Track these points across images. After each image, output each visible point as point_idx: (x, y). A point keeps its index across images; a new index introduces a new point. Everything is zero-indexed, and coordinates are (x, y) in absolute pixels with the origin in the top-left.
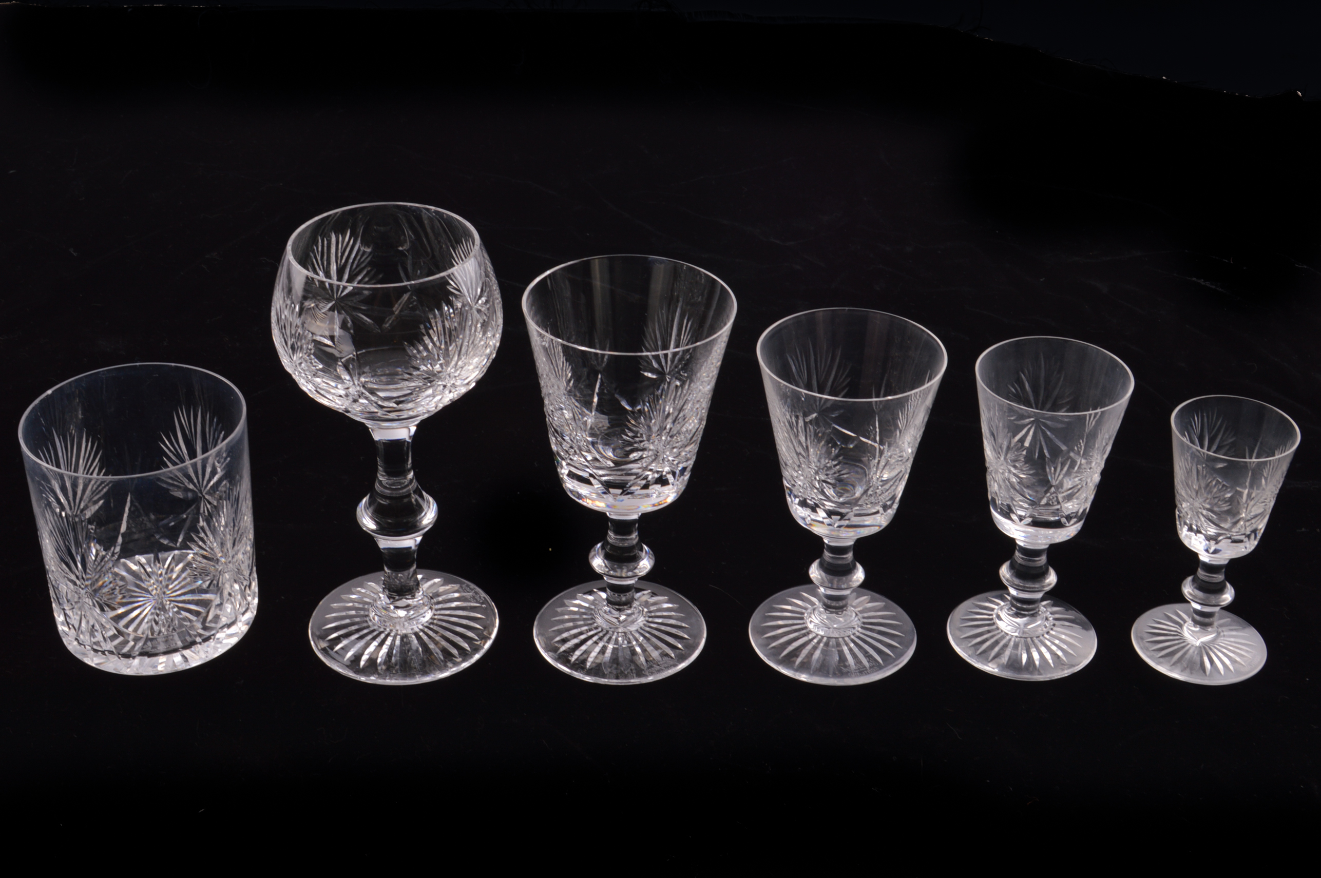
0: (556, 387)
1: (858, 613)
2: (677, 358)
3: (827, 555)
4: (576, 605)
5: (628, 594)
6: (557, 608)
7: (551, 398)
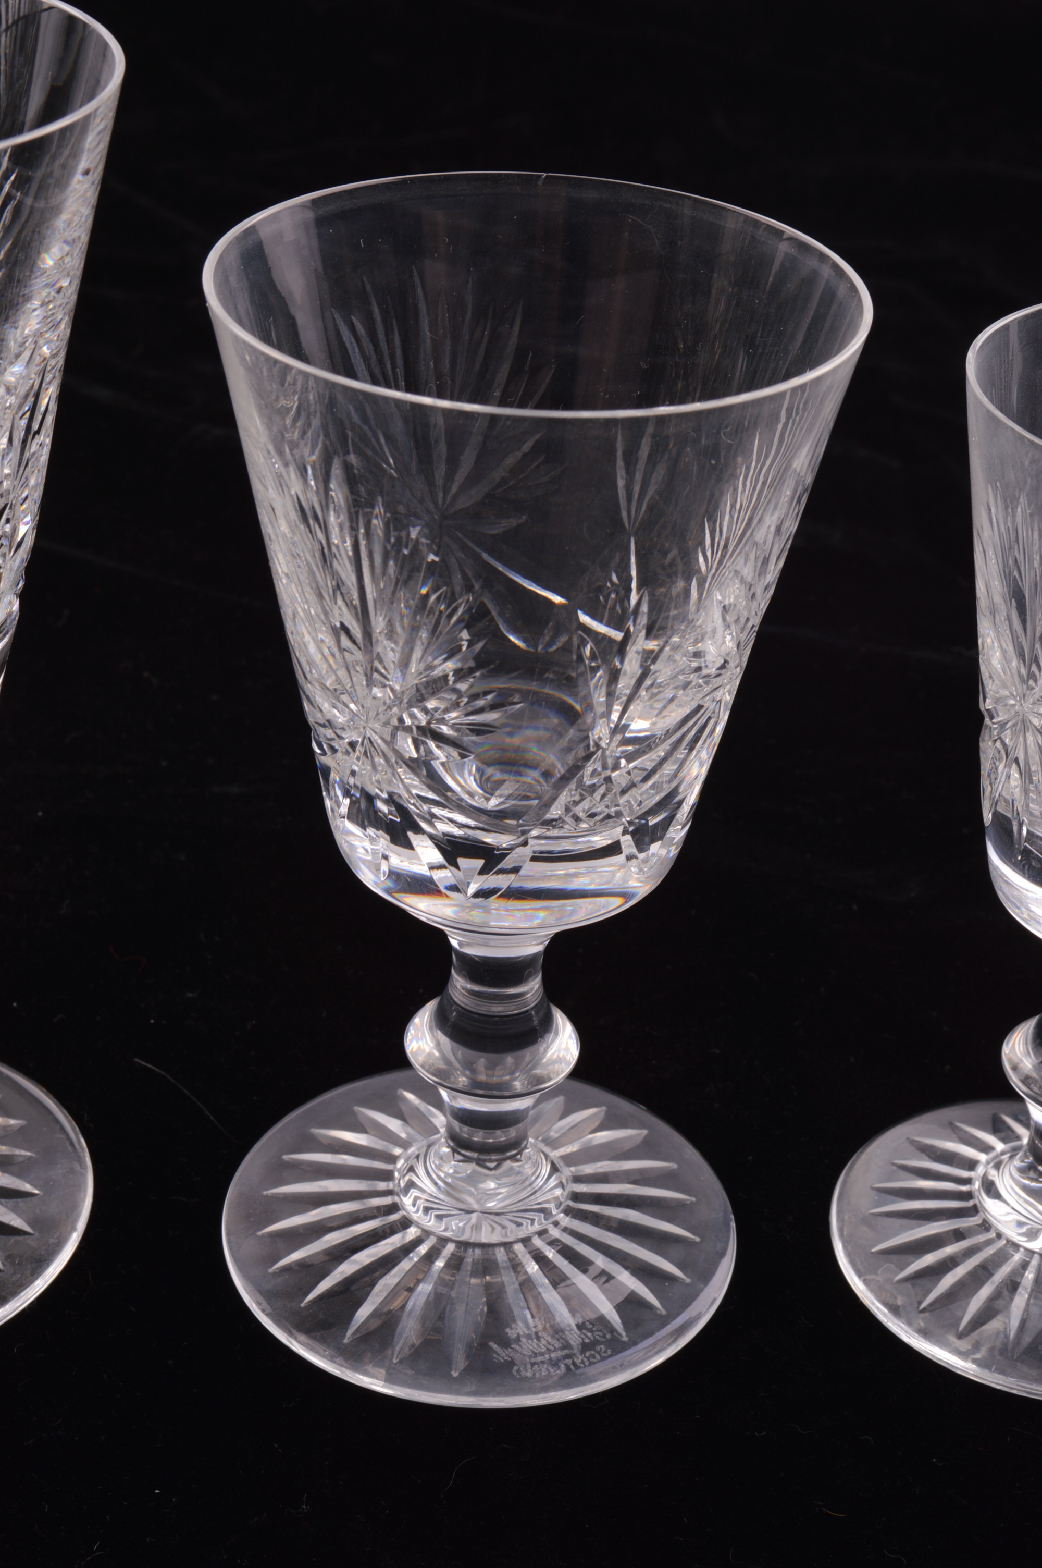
1: (560, 1164)
3: (459, 985)
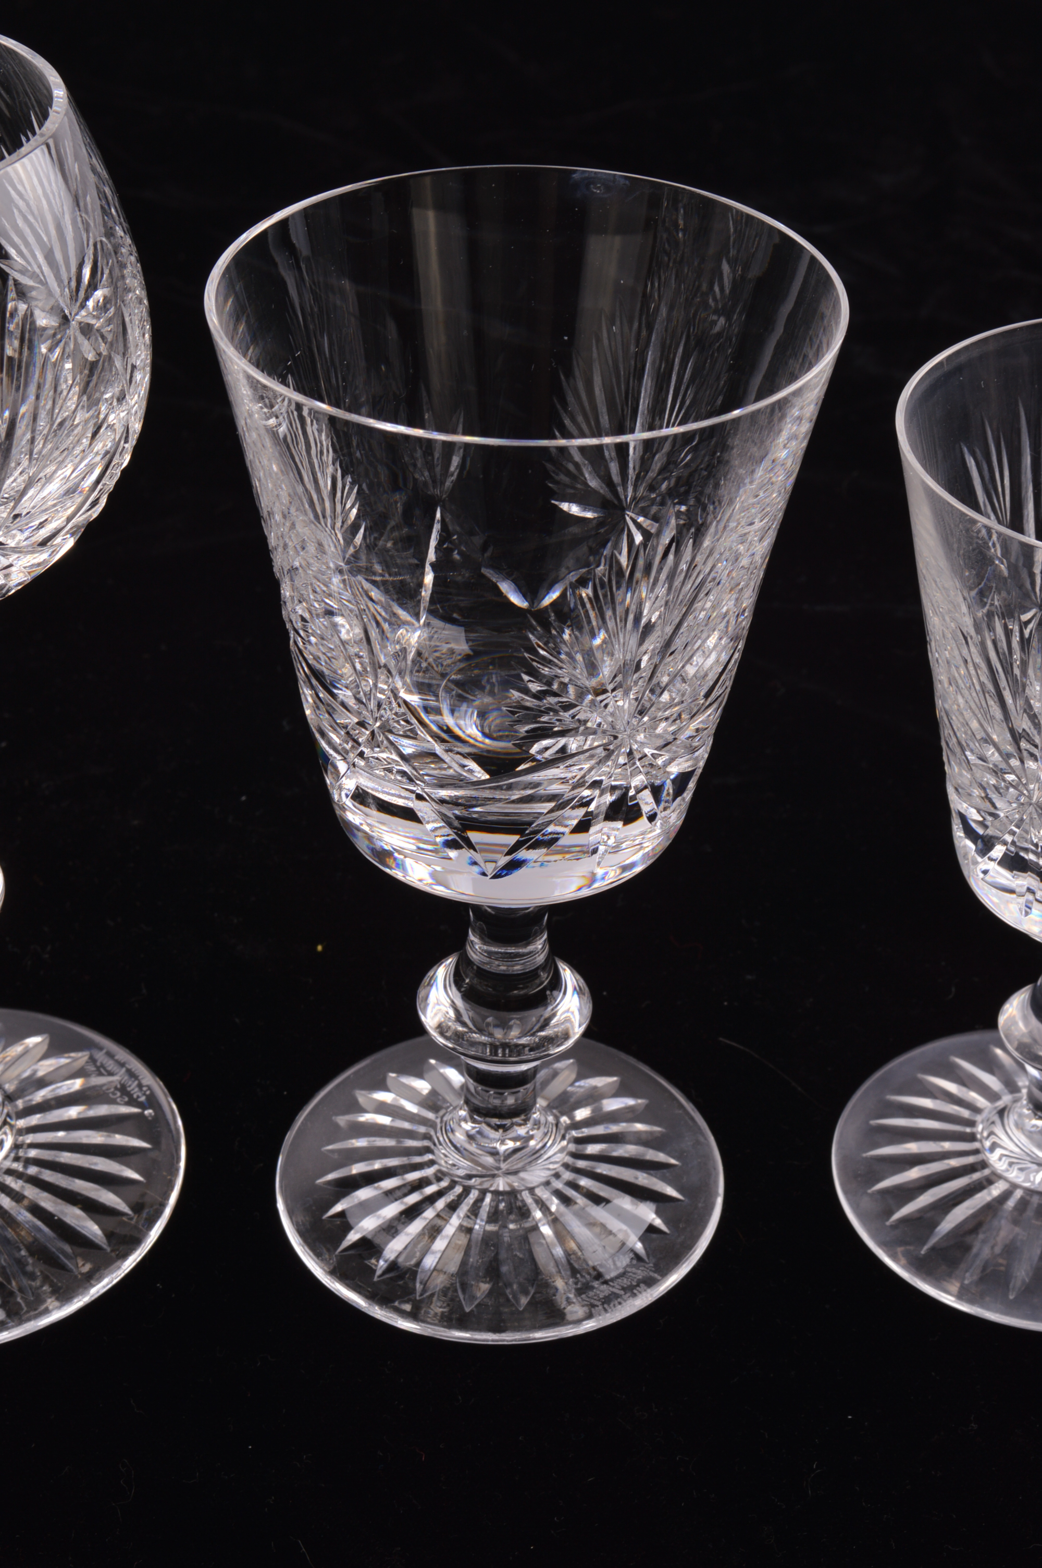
0: (312, 548)
2: (659, 460)
4: (382, 1108)
5: (521, 1089)
6: (337, 1114)
7: (298, 582)
